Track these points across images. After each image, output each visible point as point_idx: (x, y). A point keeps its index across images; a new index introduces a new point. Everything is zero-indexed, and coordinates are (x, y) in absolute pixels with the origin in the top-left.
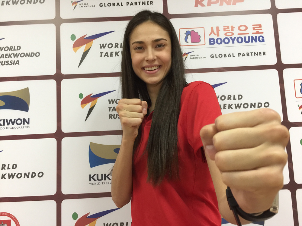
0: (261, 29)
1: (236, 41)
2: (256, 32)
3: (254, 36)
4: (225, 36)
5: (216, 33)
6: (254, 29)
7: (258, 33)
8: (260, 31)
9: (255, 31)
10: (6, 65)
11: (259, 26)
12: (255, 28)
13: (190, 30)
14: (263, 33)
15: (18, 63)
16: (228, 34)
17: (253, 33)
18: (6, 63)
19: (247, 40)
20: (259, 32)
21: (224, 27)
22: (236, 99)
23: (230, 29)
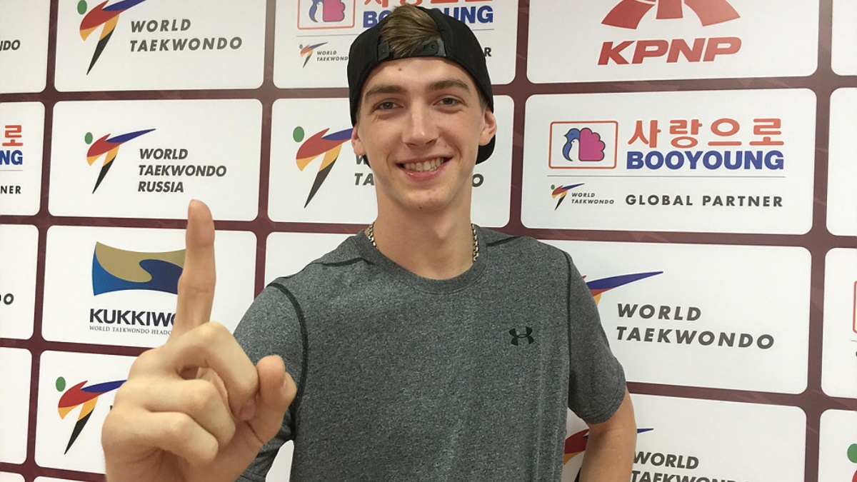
0: (779, 133)
1: (700, 162)
2: (762, 140)
3: (754, 150)
4: (672, 146)
5: (648, 138)
6: (757, 131)
7: (767, 142)
8: (774, 138)
9: (760, 138)
10: (157, 190)
11: (772, 124)
12: (762, 130)
13: (580, 127)
14: (781, 143)
15: (180, 187)
16: (680, 142)
17: (752, 143)
18: (156, 187)
19: (733, 161)
20: (771, 140)
21: (672, 122)
22: (681, 318)
23: (689, 128)
